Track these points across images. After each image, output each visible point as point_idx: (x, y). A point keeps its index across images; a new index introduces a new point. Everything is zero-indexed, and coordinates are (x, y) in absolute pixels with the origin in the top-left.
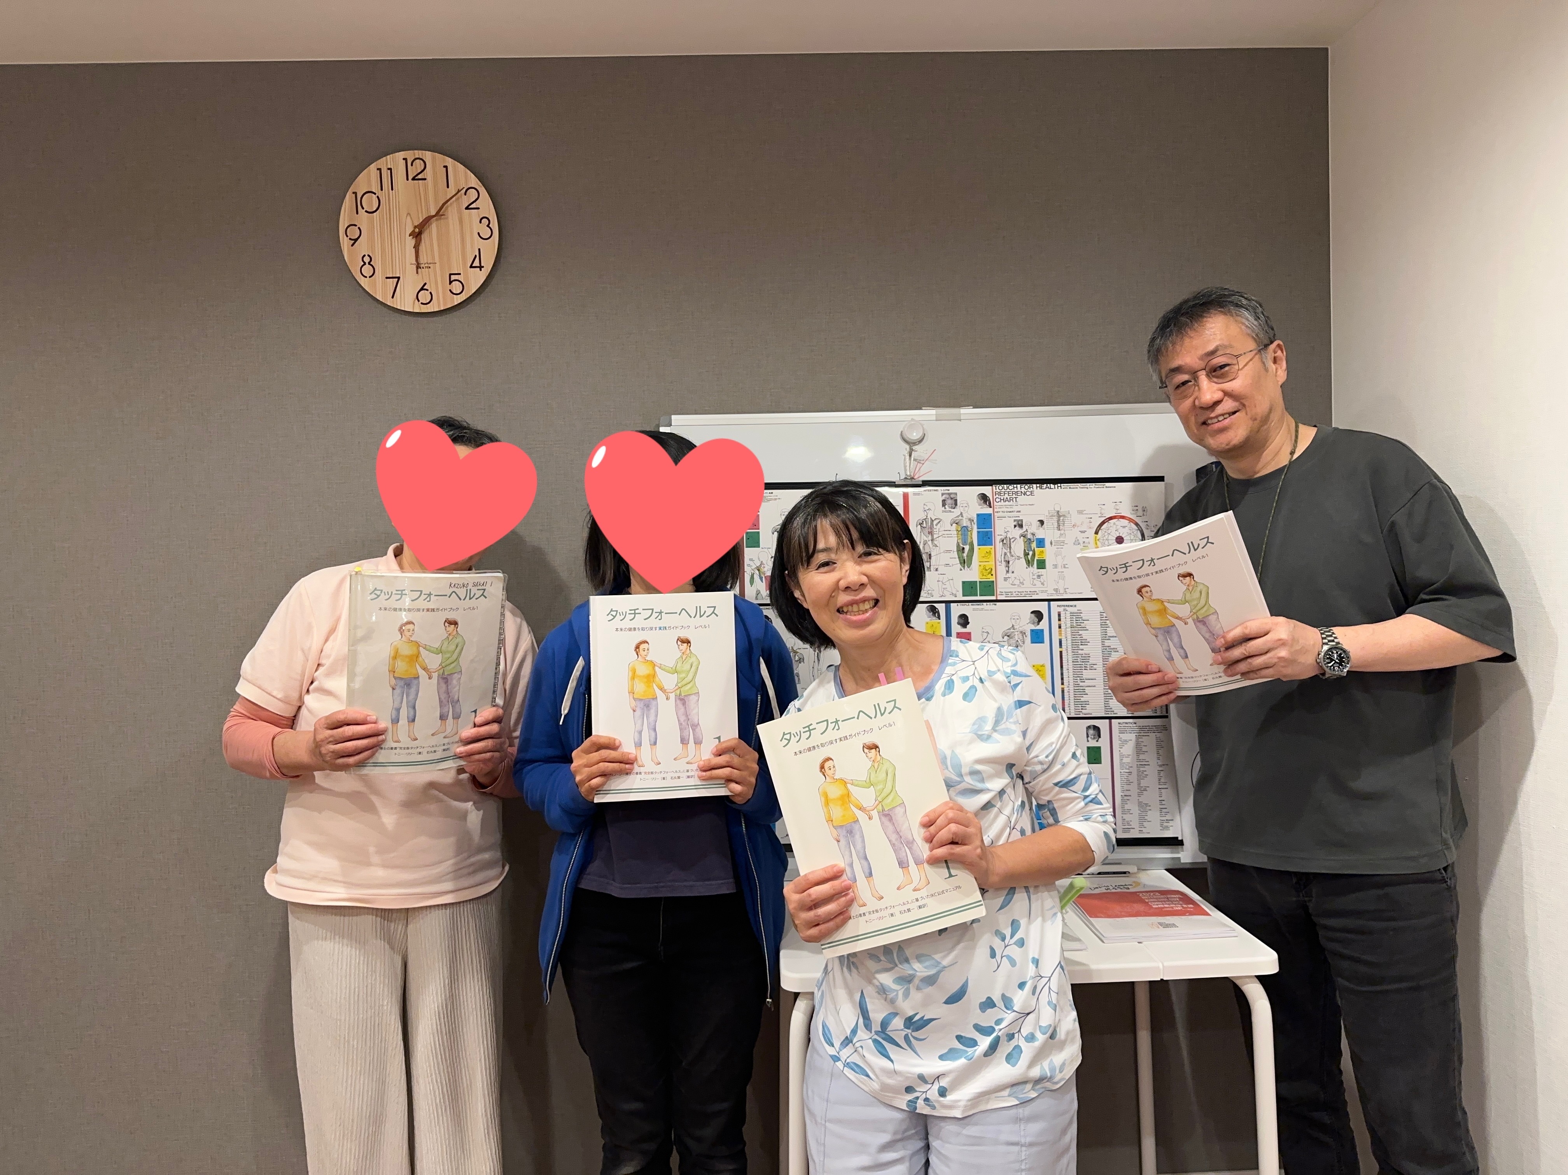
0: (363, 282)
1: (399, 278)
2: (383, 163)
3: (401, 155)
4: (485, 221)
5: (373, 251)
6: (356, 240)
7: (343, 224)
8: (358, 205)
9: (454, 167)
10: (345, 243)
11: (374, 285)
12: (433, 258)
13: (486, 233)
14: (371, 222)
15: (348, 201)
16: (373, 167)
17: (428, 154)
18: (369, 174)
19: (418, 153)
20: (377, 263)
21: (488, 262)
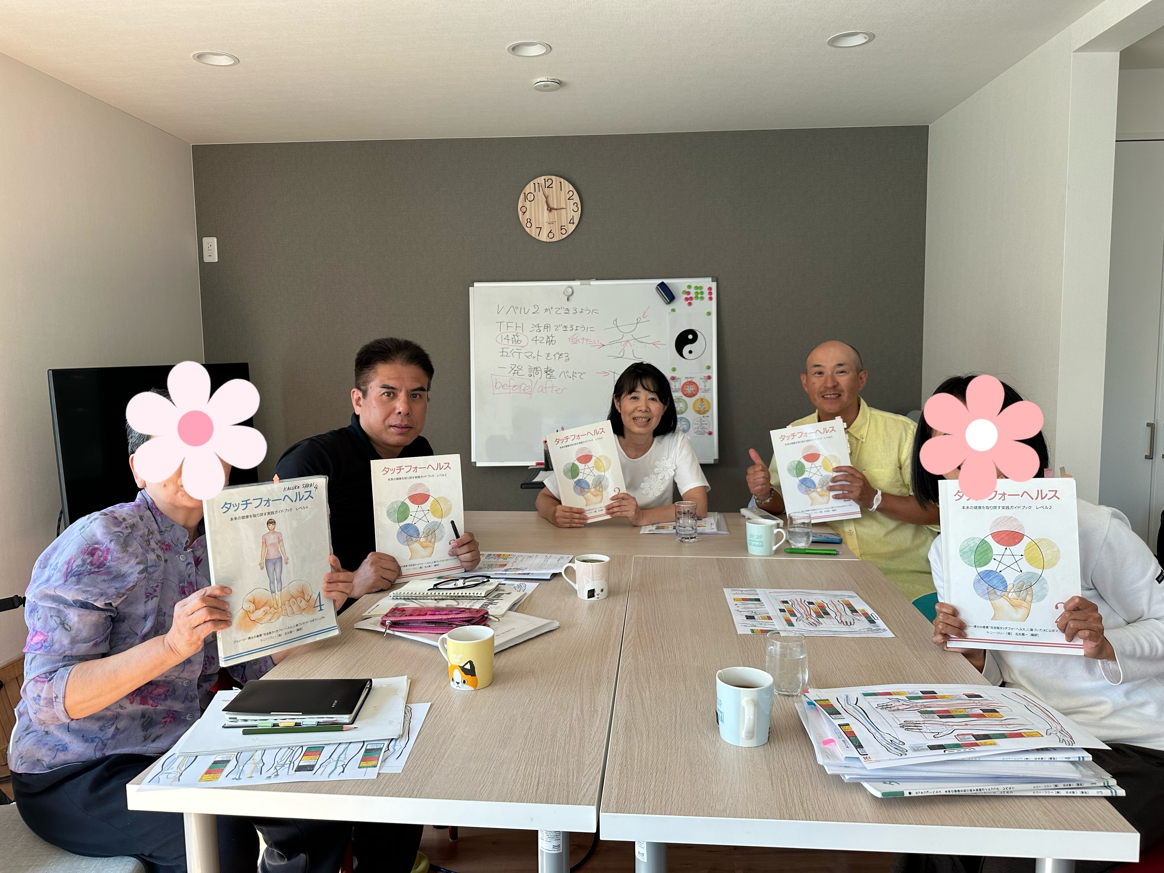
0: (527, 230)
1: (541, 228)
2: (535, 181)
3: (543, 177)
4: (575, 204)
5: (531, 216)
6: (525, 212)
7: (520, 206)
8: (526, 198)
9: (564, 183)
10: (520, 214)
11: (531, 231)
12: (555, 219)
13: (576, 209)
14: (531, 204)
15: (522, 196)
16: (532, 183)
17: (554, 177)
18: (530, 185)
19: (549, 177)
20: (533, 222)
21: (576, 221)
